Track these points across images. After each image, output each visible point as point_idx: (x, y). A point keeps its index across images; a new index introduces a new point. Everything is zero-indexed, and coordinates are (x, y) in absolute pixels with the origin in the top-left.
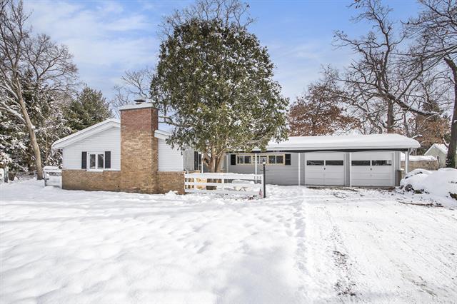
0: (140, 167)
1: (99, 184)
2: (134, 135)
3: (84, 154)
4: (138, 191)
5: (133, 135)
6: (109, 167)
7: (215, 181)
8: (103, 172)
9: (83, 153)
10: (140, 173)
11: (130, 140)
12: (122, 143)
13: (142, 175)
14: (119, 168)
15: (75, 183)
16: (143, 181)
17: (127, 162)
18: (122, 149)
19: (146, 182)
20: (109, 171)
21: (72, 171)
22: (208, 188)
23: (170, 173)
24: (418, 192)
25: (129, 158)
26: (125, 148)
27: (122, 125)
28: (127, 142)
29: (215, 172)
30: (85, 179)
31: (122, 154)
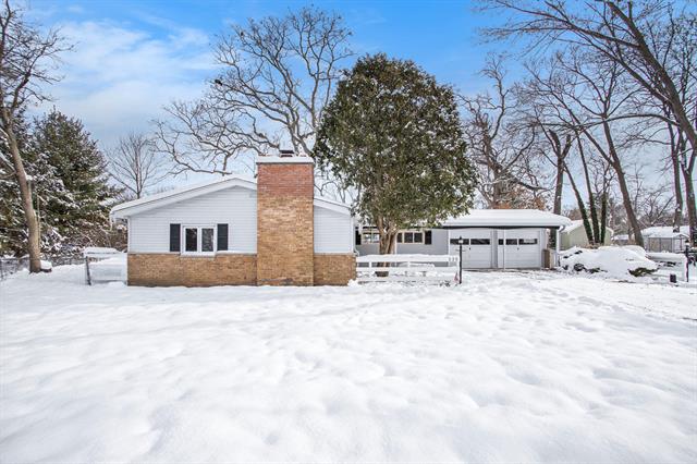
0: (292, 247)
1: (208, 275)
2: (282, 202)
3: (175, 229)
4: (288, 282)
5: (281, 200)
6: (226, 249)
7: (388, 265)
8: (216, 257)
9: (172, 226)
10: (293, 257)
11: (275, 208)
12: (259, 212)
13: (297, 260)
14: (252, 249)
15: (157, 275)
16: (298, 268)
17: (269, 240)
18: (260, 221)
19: (302, 270)
20: (226, 255)
21: (151, 255)
22: (378, 274)
23: (335, 256)
24: (593, 271)
25: (273, 234)
26: (265, 219)
27: (259, 185)
28: (269, 211)
29: (389, 253)
30: (177, 267)
31: (259, 229)
